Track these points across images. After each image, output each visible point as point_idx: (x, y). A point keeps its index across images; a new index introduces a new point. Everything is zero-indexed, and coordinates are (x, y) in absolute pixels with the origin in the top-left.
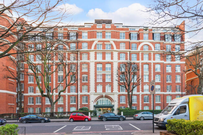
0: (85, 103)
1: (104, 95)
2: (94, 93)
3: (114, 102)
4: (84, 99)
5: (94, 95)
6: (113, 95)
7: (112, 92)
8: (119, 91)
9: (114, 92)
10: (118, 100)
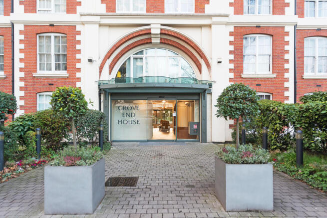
0: (54, 73)
1: (155, 30)
2: (101, 15)
3: (208, 65)
4: (49, 47)
5: (101, 25)
6: (204, 30)
7: (203, 10)
8: (239, 10)
9: (209, 9)
10: (232, 57)
